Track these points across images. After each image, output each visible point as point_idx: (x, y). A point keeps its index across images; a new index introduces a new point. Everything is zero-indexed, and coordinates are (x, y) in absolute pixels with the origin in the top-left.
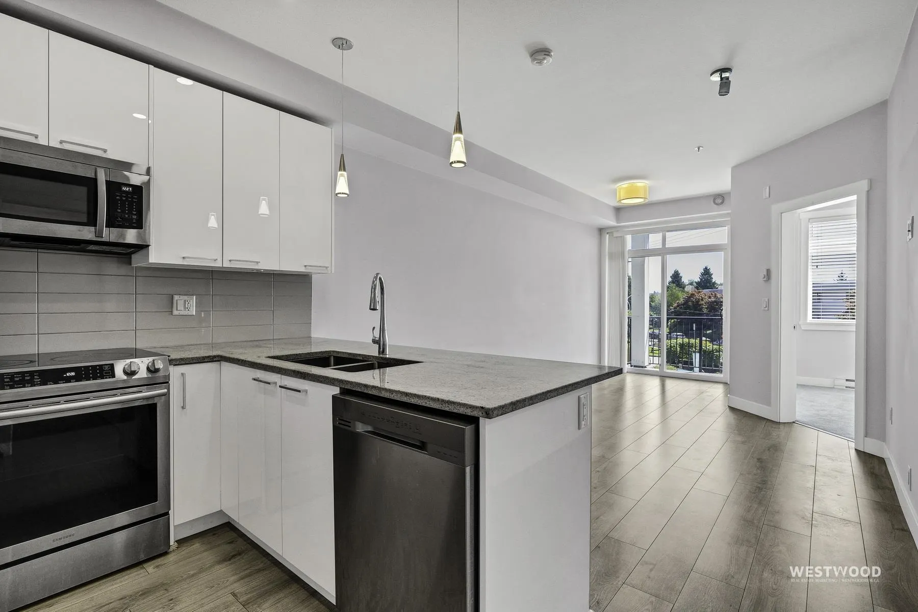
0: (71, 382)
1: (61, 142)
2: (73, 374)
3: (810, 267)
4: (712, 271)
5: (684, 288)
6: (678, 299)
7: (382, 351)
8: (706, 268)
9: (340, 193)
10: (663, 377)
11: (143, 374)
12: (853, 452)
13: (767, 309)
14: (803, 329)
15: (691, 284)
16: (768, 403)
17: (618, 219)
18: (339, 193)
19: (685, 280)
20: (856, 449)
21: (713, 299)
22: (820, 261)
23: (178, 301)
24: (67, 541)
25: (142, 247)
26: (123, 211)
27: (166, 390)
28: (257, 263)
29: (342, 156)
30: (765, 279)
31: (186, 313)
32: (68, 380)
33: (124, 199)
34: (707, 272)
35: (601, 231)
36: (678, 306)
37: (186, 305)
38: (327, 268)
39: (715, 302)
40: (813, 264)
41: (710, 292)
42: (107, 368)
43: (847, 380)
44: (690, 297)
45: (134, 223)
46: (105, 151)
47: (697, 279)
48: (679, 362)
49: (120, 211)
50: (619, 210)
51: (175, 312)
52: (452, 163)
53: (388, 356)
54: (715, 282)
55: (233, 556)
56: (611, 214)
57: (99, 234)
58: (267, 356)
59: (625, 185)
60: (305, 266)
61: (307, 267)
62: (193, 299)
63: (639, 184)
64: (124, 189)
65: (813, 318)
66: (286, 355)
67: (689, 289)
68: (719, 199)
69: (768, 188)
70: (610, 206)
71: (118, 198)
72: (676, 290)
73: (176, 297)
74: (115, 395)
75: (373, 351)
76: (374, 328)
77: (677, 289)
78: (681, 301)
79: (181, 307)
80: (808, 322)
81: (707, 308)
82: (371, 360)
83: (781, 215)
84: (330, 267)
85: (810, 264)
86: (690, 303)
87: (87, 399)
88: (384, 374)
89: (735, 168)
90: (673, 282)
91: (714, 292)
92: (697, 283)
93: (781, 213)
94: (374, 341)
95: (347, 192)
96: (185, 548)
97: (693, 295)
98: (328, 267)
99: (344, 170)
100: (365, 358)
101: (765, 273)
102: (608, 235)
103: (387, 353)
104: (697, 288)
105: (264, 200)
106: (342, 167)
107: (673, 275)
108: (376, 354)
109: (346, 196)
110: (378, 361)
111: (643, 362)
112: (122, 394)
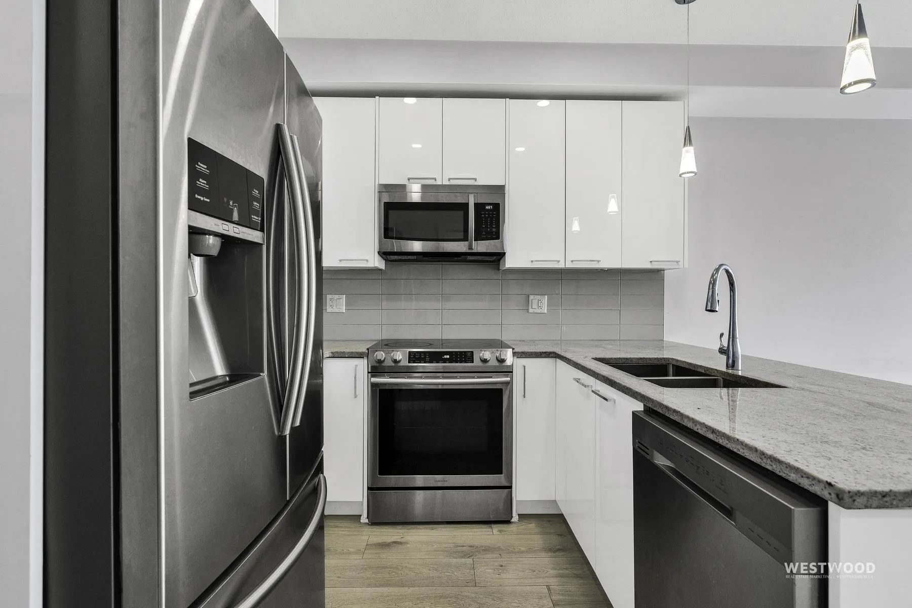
0: (446, 363)
1: (449, 180)
2: (448, 357)
7: (733, 365)
9: (685, 173)
11: (493, 363)
18: (683, 174)
23: (533, 300)
24: (439, 484)
25: (501, 255)
26: (486, 227)
27: (509, 379)
28: (598, 261)
29: (688, 128)
31: (539, 311)
32: (445, 361)
33: (487, 216)
37: (541, 304)
38: (677, 262)
42: (469, 354)
45: (494, 235)
46: (475, 179)
49: (484, 226)
51: (531, 310)
52: (845, 87)
53: (740, 373)
55: (559, 550)
57: (470, 247)
58: (594, 357)
60: (651, 262)
61: (653, 263)
62: (545, 298)
64: (487, 207)
66: (615, 358)
71: (483, 216)
73: (531, 297)
74: (474, 377)
75: (719, 364)
76: (722, 335)
79: (535, 306)
82: (714, 374)
84: (682, 261)
87: (456, 378)
88: (734, 395)
94: (722, 351)
95: (695, 170)
96: (523, 524)
98: (679, 261)
99: (691, 143)
100: (707, 372)
103: (740, 369)
105: (613, 197)
106: (688, 140)
108: (724, 369)
109: (693, 174)
110: (723, 377)
112: (479, 377)
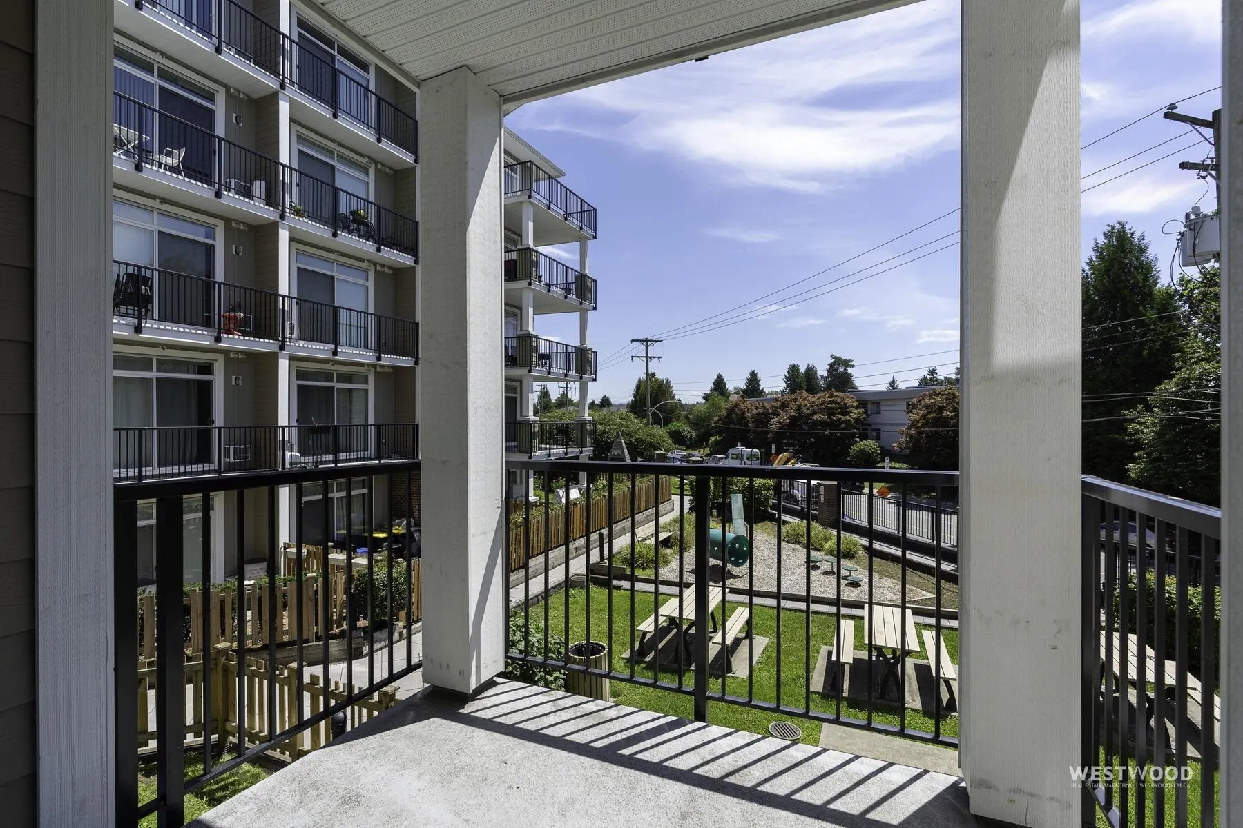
4: (759, 376)
5: (728, 397)
6: (721, 412)
8: (753, 372)
15: (737, 393)
19: (730, 387)
21: (760, 411)
34: (753, 379)
36: (719, 420)
39: (763, 413)
41: (757, 401)
44: (734, 408)
47: (743, 386)
54: (762, 390)
67: (734, 398)
72: (719, 399)
77: (719, 397)
78: (724, 413)
81: (753, 422)
86: (733, 415)
90: (715, 389)
91: (761, 401)
92: (744, 391)
97: (737, 405)
104: (743, 397)
107: (716, 380)
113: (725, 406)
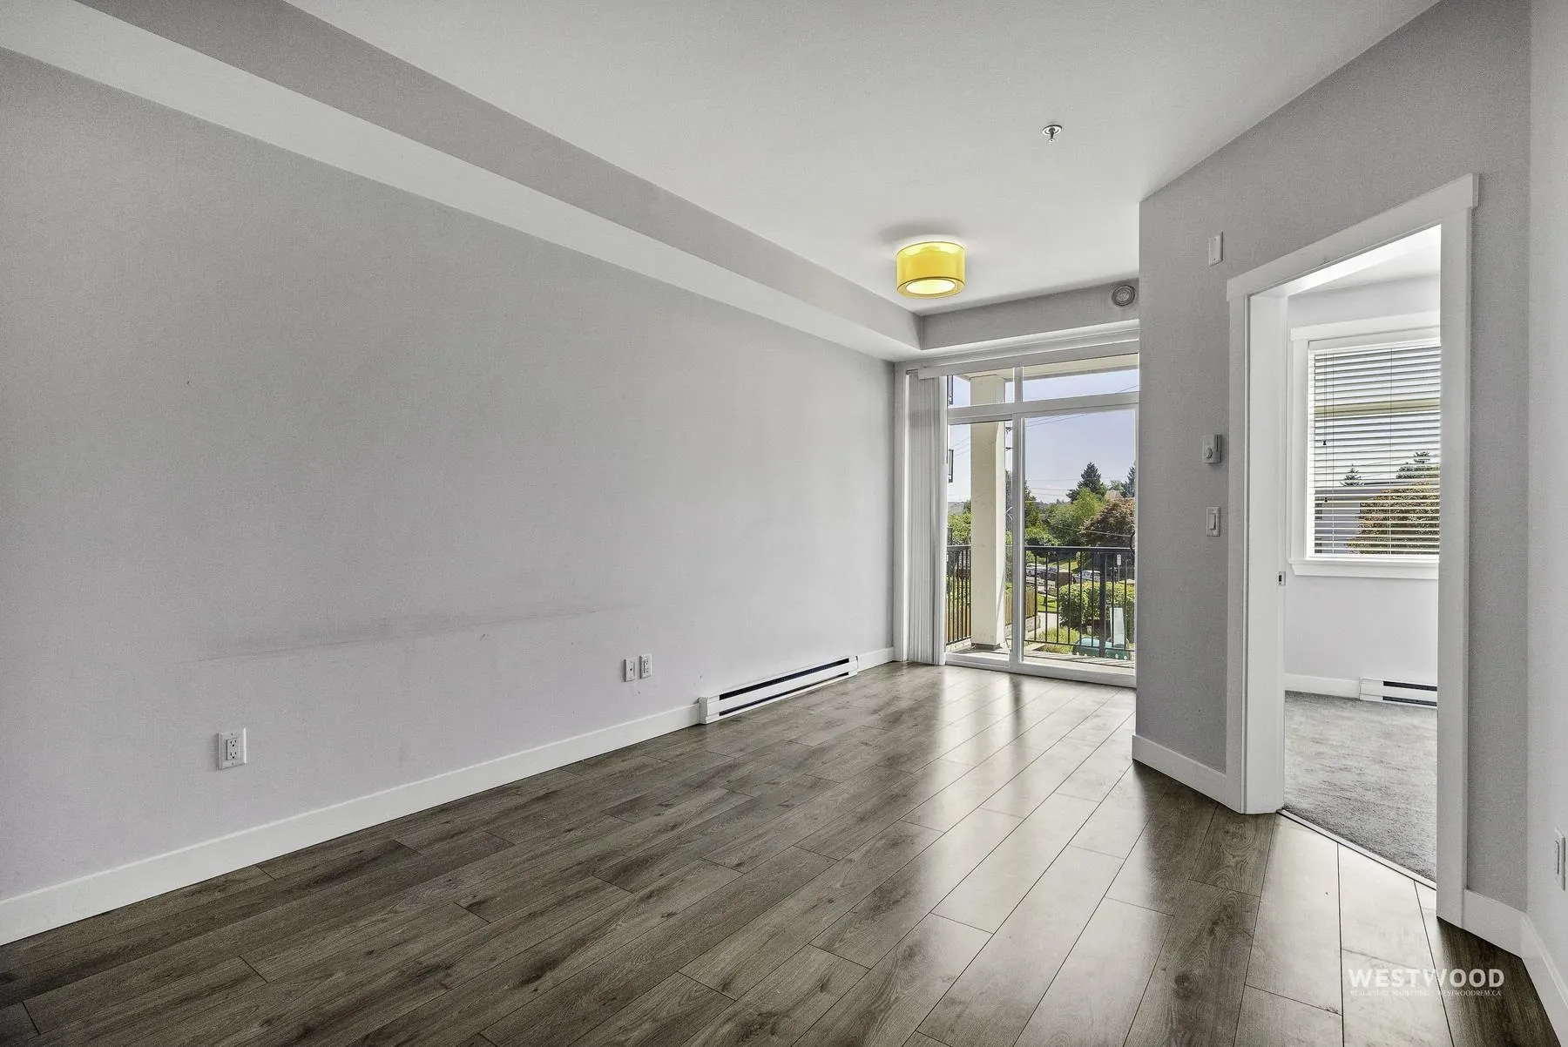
3: (1310, 444)
5: (1103, 495)
6: (1094, 515)
10: (1018, 675)
12: (1434, 929)
13: (1215, 532)
14: (1296, 574)
15: (1116, 488)
16: (1220, 765)
17: (923, 341)
19: (1106, 481)
20: (1439, 918)
22: (1331, 430)
30: (1211, 460)
35: (893, 368)
36: (1092, 525)
40: (1318, 438)
43: (1386, 684)
44: (1111, 510)
47: (1124, 478)
48: (1088, 623)
50: (925, 323)
56: (908, 329)
59: (913, 248)
63: (944, 248)
65: (1317, 551)
67: (1112, 496)
68: (1123, 292)
69: (1218, 238)
70: (905, 309)
72: (1091, 499)
77: (1091, 495)
78: (1098, 516)
80: (1308, 559)
83: (1249, 300)
85: (1310, 437)
86: (1111, 520)
89: (1148, 202)
90: (1085, 484)
92: (1126, 485)
93: (1249, 296)
97: (1115, 506)
101: (1212, 446)
102: (908, 376)
104: (1124, 494)
107: (1086, 472)
111: (994, 637)
113: (1099, 508)
